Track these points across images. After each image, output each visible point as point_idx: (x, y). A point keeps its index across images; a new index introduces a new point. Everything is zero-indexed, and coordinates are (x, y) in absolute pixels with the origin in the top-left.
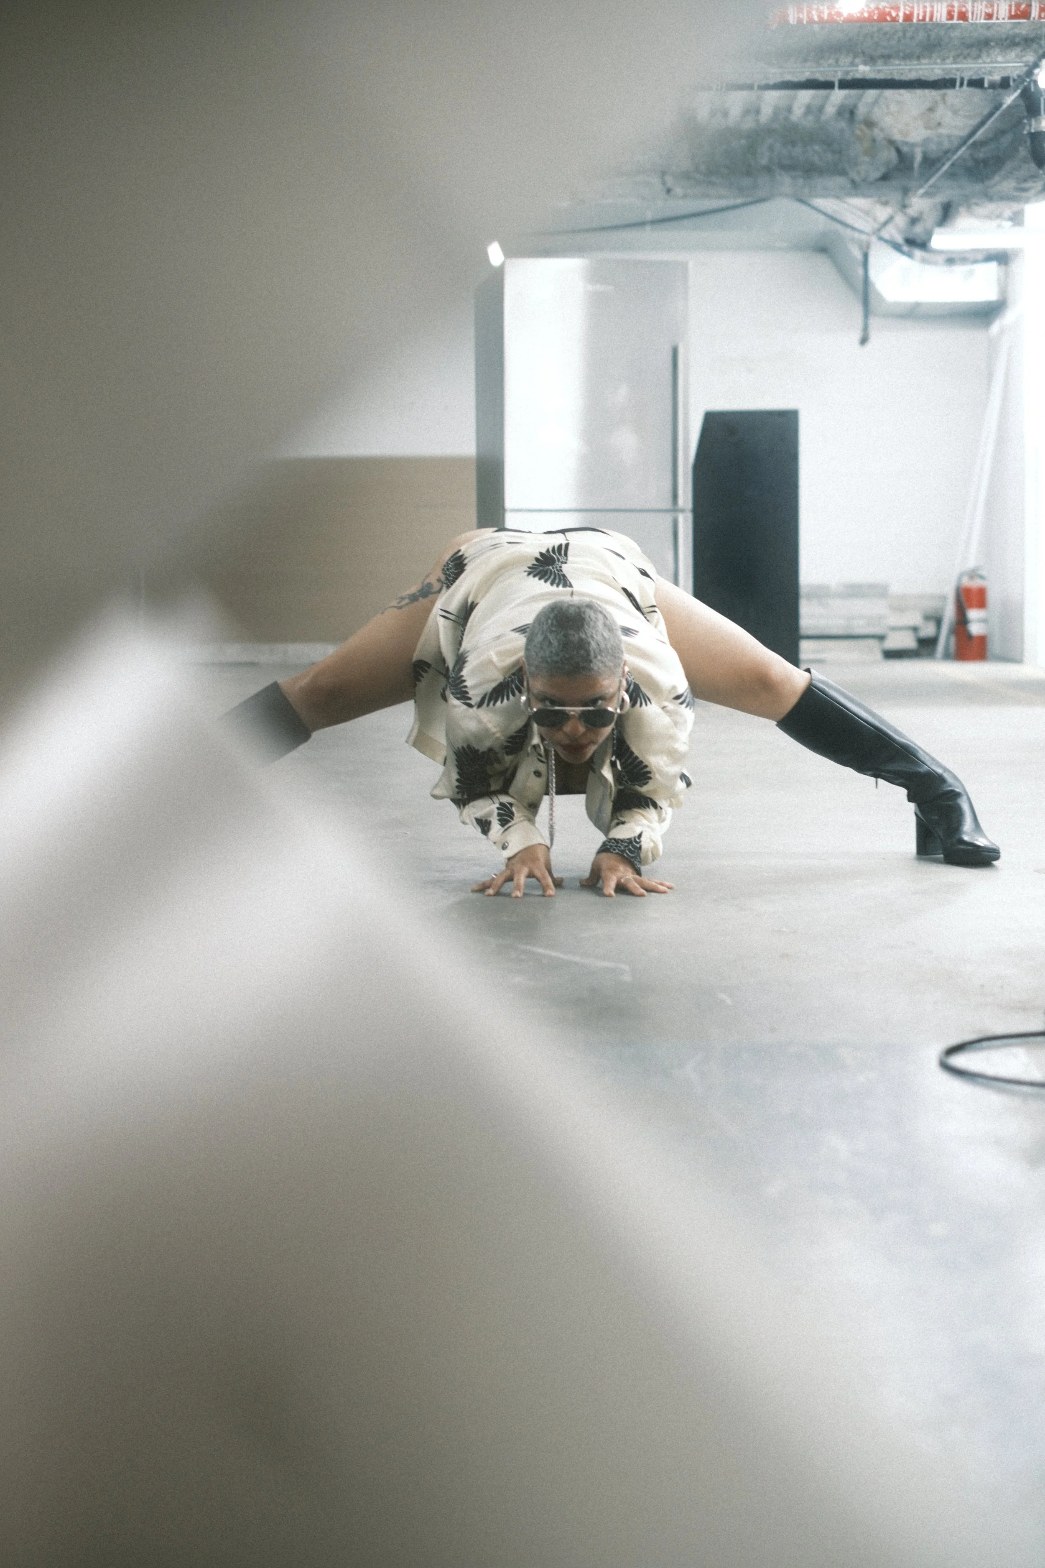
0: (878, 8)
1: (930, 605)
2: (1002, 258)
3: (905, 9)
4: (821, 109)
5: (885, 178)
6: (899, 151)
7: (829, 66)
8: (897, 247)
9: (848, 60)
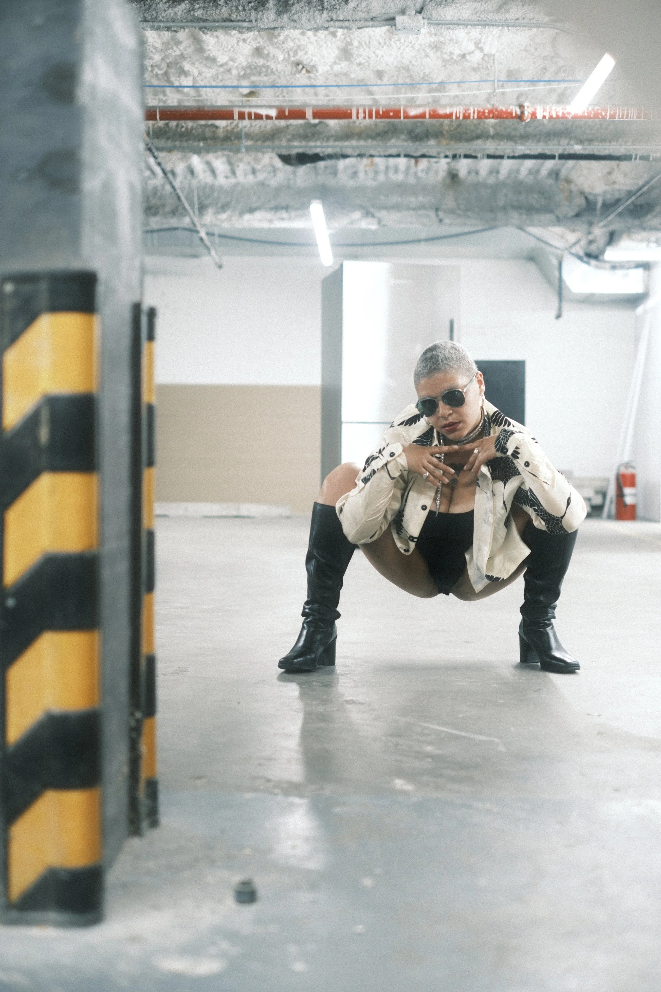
0: (593, 110)
1: (599, 484)
2: (646, 266)
3: (610, 110)
4: (538, 171)
5: (578, 215)
6: (586, 199)
7: (554, 145)
8: (580, 258)
9: (566, 141)
